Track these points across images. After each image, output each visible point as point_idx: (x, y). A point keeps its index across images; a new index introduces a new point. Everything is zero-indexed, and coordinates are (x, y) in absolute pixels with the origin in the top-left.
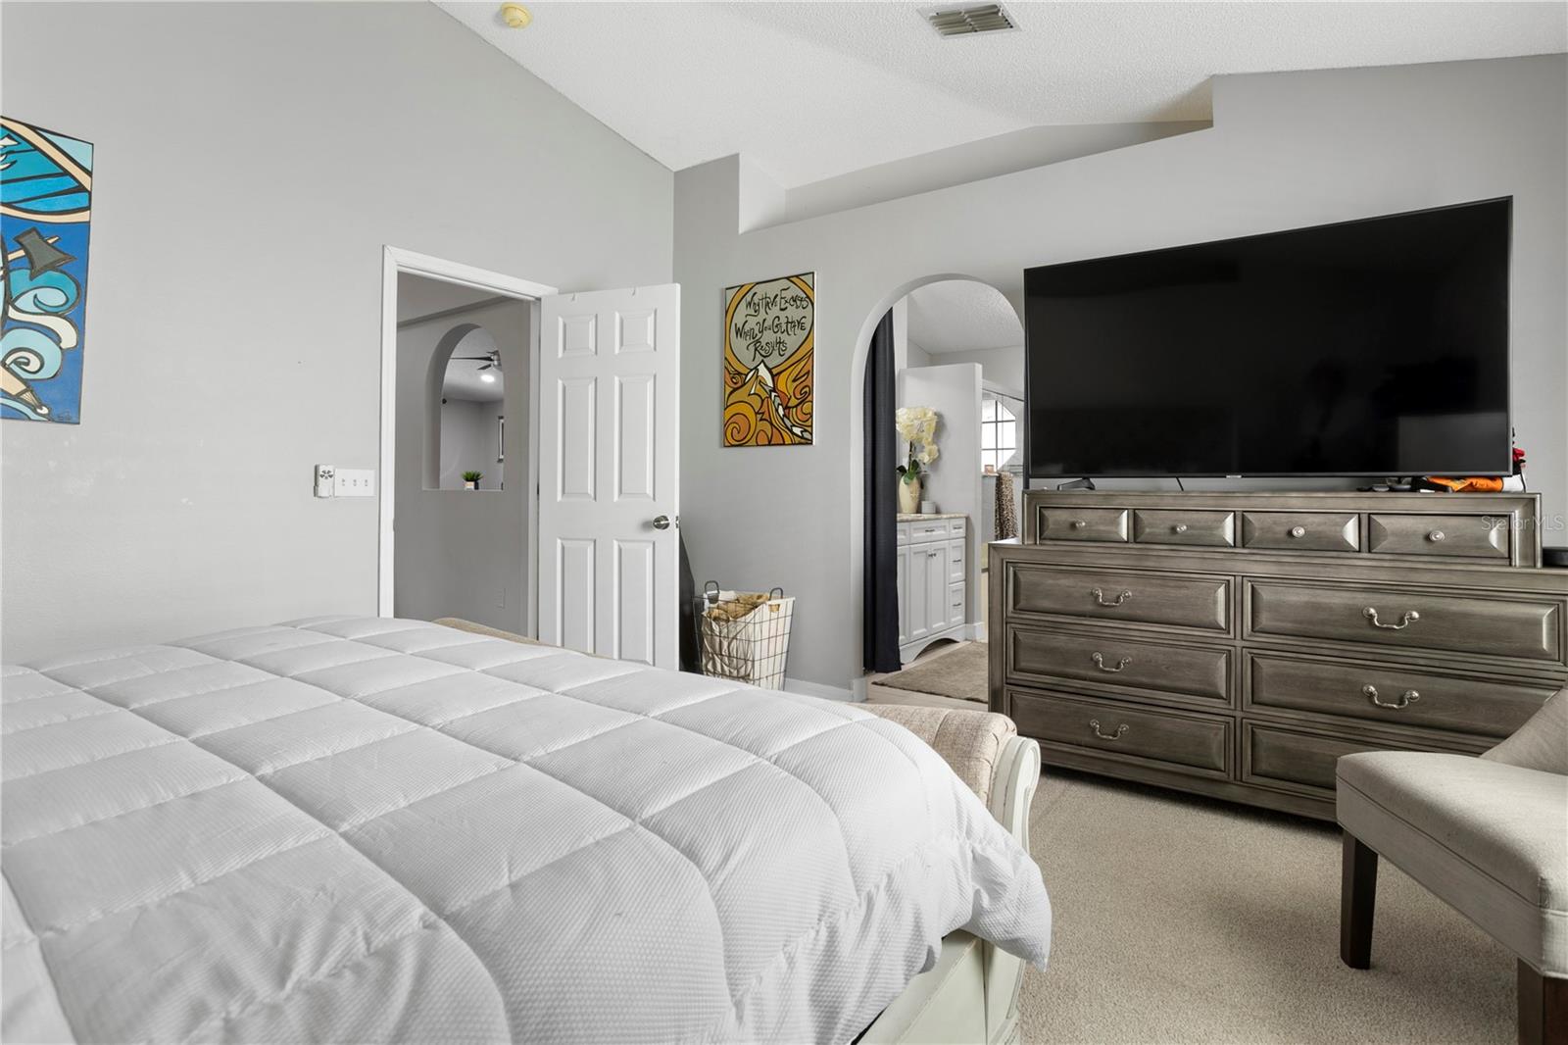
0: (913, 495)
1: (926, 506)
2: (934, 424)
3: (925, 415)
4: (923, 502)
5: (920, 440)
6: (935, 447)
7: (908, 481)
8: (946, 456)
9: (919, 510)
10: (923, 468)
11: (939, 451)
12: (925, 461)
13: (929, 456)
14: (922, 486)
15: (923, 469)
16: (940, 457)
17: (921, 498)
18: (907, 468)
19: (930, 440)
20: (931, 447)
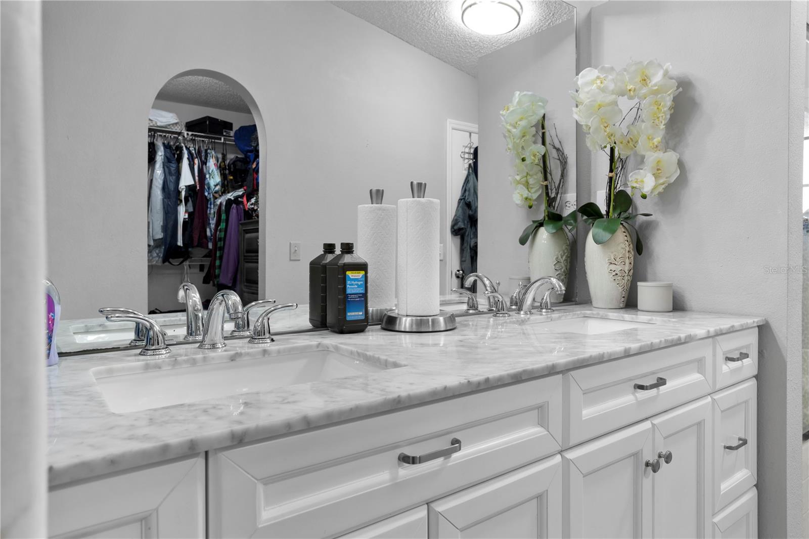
0: (618, 268)
1: (646, 292)
2: (668, 102)
3: (645, 81)
4: (640, 284)
5: (632, 142)
6: (671, 157)
7: (606, 236)
8: (697, 178)
9: (630, 303)
10: (642, 206)
11: (681, 164)
12: (647, 189)
13: (656, 176)
14: (639, 246)
15: (642, 210)
16: (682, 179)
17: (637, 275)
18: (603, 209)
19: (657, 139)
20: (659, 155)
